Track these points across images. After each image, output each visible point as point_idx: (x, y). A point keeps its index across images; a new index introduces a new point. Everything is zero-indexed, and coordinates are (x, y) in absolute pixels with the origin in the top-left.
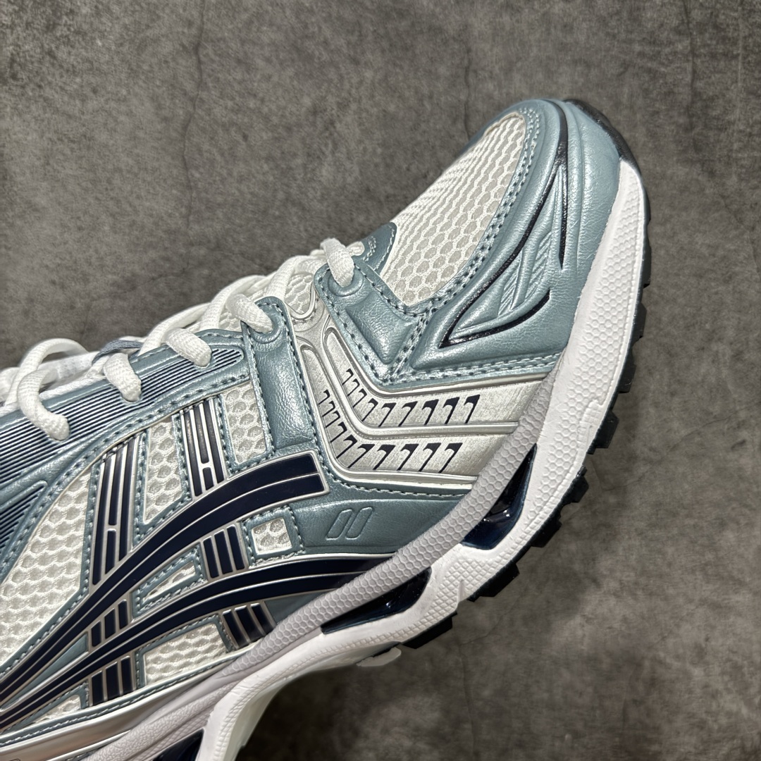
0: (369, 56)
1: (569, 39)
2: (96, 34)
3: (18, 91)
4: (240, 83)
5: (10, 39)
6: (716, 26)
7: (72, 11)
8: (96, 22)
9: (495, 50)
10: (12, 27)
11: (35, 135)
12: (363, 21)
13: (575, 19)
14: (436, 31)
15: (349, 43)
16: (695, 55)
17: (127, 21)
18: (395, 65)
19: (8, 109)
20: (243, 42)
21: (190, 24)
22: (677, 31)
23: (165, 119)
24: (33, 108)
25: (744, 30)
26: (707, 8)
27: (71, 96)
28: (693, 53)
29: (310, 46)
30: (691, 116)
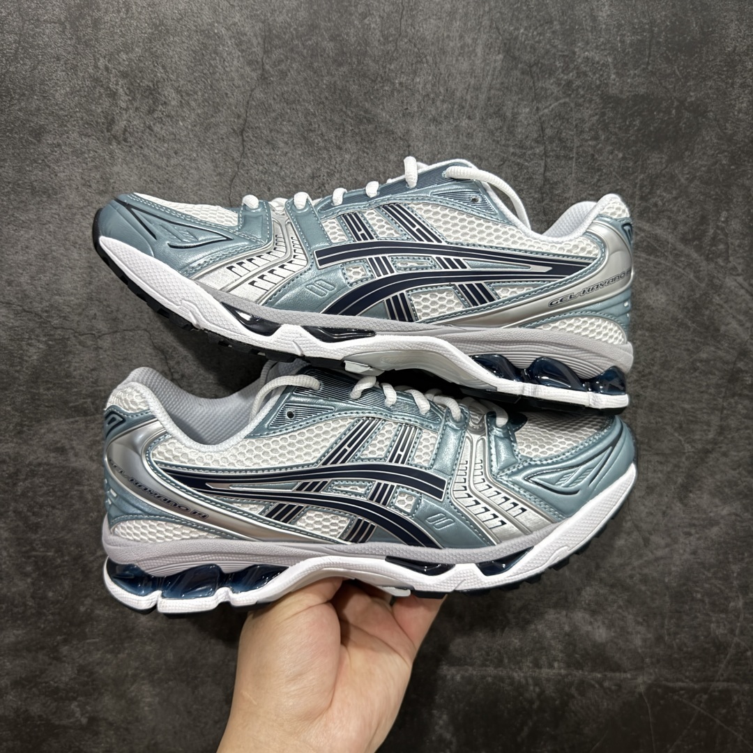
0: (348, 145)
1: (470, 142)
2: (179, 118)
3: (127, 149)
4: (268, 155)
5: (125, 116)
6: (560, 139)
7: (165, 103)
8: (180, 110)
9: (425, 147)
10: (127, 110)
11: (136, 177)
12: (345, 123)
13: (474, 130)
14: (390, 132)
15: (336, 136)
16: (546, 156)
17: (199, 112)
18: (364, 152)
19: (120, 160)
20: (271, 131)
21: (239, 117)
22: (537, 141)
23: (220, 174)
24: (136, 160)
25: (577, 143)
26: (555, 128)
27: (161, 155)
28: (546, 154)
29: (312, 136)
30: (542, 193)
